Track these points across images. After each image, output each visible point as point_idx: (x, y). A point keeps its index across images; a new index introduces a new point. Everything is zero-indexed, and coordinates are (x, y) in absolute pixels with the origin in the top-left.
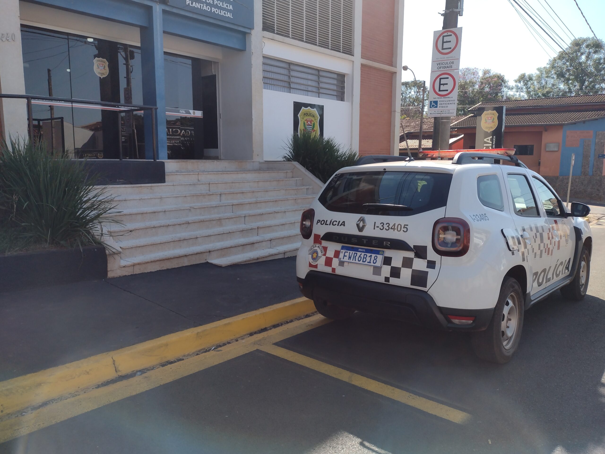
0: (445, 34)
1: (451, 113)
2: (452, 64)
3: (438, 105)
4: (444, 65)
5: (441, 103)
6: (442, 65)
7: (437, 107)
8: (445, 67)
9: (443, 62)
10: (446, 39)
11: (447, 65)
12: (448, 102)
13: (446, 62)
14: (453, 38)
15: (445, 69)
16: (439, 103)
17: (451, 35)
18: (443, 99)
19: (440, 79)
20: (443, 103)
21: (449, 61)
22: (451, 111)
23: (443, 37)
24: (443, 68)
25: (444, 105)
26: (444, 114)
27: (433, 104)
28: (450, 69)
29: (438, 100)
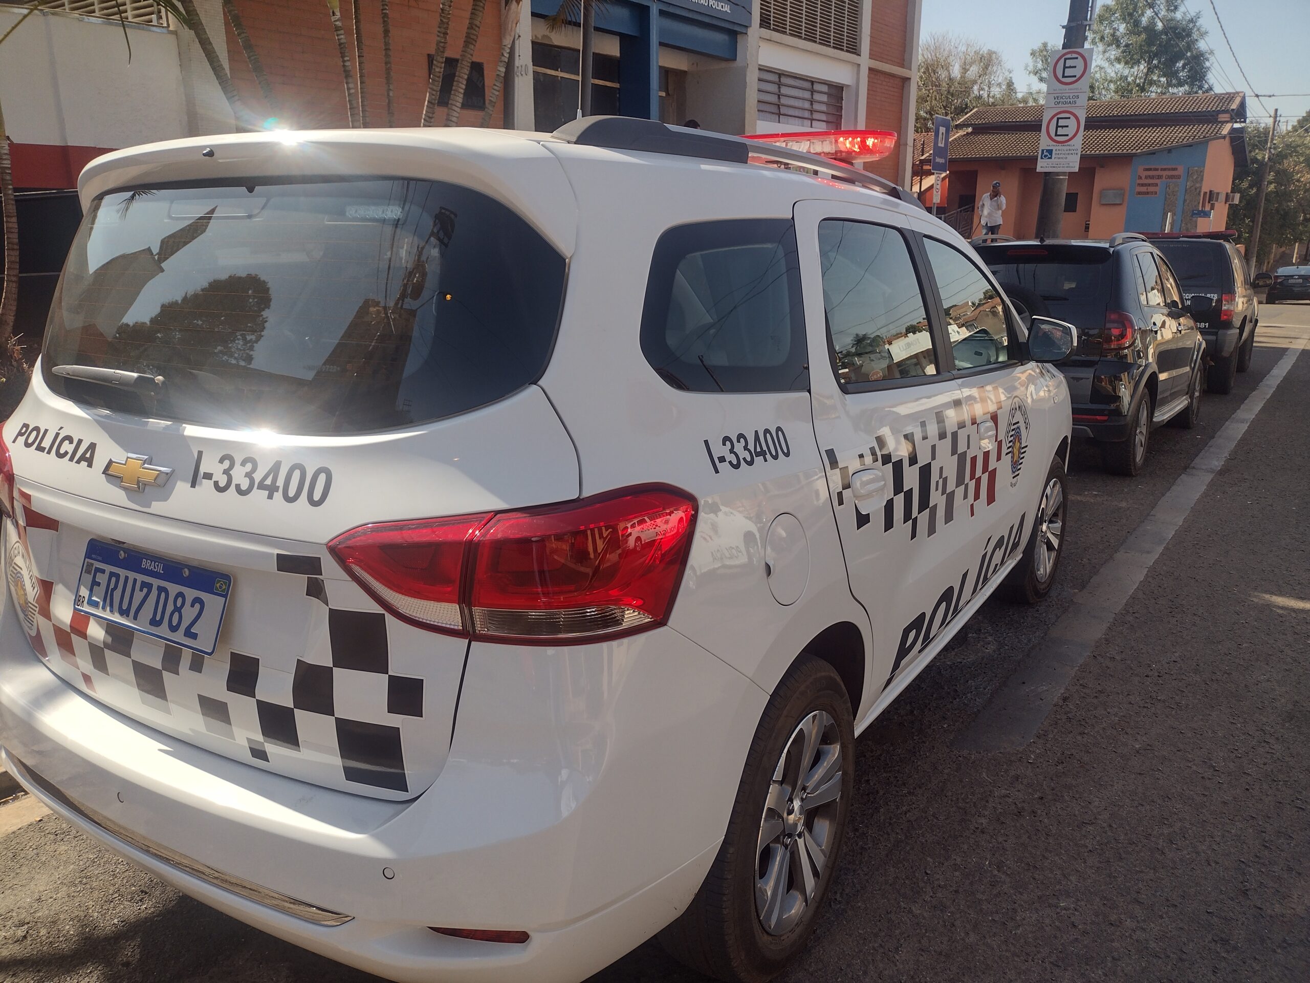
0: (1069, 56)
1: (1072, 167)
2: (1076, 99)
3: (1053, 157)
4: (1065, 100)
5: (1057, 152)
6: (1062, 100)
7: (1051, 158)
8: (1066, 103)
9: (1063, 95)
10: (1069, 63)
11: (1069, 100)
12: (1068, 152)
13: (1067, 95)
14: (1079, 63)
15: (1066, 105)
16: (1054, 152)
17: (1077, 58)
18: (1060, 147)
19: (1058, 119)
20: (1060, 152)
21: (1071, 95)
22: (1071, 164)
23: (1066, 59)
24: (1063, 103)
25: (1062, 156)
26: (1061, 169)
27: (1045, 153)
28: (1073, 105)
29: (1054, 148)
